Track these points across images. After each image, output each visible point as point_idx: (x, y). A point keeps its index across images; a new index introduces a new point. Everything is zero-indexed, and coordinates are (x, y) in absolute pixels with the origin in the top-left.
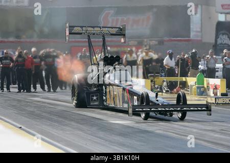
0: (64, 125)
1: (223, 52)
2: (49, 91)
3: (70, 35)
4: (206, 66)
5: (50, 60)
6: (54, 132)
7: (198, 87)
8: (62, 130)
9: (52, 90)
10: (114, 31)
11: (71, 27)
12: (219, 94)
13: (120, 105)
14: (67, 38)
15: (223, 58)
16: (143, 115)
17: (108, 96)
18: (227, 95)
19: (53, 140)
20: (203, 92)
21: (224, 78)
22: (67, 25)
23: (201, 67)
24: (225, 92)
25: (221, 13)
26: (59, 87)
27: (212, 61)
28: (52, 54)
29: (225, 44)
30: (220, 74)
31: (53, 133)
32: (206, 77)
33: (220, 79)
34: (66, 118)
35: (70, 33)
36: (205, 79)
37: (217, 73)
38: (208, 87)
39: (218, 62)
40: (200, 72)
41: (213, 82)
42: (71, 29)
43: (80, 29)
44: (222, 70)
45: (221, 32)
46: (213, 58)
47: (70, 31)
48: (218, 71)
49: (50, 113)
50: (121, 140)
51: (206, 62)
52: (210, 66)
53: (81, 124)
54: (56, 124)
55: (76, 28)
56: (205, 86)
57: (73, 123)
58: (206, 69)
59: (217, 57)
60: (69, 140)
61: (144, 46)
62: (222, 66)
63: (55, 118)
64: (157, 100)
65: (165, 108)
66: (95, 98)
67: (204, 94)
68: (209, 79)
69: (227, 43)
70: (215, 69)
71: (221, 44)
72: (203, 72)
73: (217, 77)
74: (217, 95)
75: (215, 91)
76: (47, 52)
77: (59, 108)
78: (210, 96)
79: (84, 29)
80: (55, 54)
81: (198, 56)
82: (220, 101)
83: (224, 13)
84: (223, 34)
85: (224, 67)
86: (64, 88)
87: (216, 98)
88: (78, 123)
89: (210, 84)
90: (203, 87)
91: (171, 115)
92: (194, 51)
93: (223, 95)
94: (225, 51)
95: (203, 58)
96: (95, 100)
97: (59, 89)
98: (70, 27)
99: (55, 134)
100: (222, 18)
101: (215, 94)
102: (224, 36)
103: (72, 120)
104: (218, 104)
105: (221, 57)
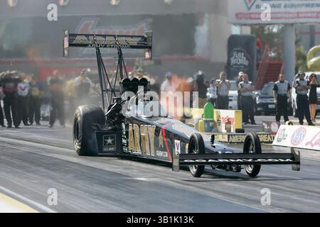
0: (29, 172)
1: (238, 75)
2: (10, 126)
3: (70, 48)
4: (215, 93)
5: (11, 85)
6: (16, 180)
7: (206, 121)
8: (26, 178)
9: (13, 126)
10: (135, 41)
11: (72, 36)
12: (233, 131)
13: (150, 153)
14: (66, 52)
15: (238, 83)
16: (193, 170)
17: (131, 139)
18: (244, 132)
19: (14, 191)
20: (212, 128)
21: (239, 109)
22: (66, 32)
23: (209, 95)
24: (240, 127)
25: (235, 24)
26: (22, 122)
27: (224, 87)
28: (13, 77)
29: (241, 65)
30: (234, 103)
31: (15, 182)
32: (215, 108)
33: (234, 111)
34: (32, 163)
35: (70, 45)
36: (215, 110)
37: (230, 103)
38: (218, 120)
39: (232, 88)
40: (209, 101)
41: (225, 114)
42: (71, 38)
43: (84, 38)
44: (236, 98)
45: (236, 49)
46: (226, 83)
47: (70, 41)
48: (231, 100)
49: (12, 156)
50: (105, 192)
51: (216, 88)
52: (221, 93)
53: (52, 170)
54: (19, 171)
55: (78, 38)
56: (215, 119)
57: (42, 169)
58: (216, 97)
59: (231, 81)
60: (37, 191)
61: (135, 67)
62: (237, 94)
63: (18, 162)
64: (214, 147)
65: (228, 159)
66: (109, 141)
67: (214, 130)
68: (221, 110)
69: (243, 63)
70: (227, 97)
71: (236, 64)
72: (212, 101)
73: (231, 108)
74: (230, 131)
75: (228, 125)
76: (7, 75)
77: (23, 149)
78: (221, 133)
79: (91, 38)
80: (17, 77)
81: (205, 81)
82: (234, 139)
83: (239, 24)
84: (238, 51)
85: (239, 95)
86: (29, 123)
87: (229, 136)
88: (48, 168)
89: (221, 116)
90: (213, 121)
91: (239, 170)
92: (200, 73)
93: (238, 131)
94: (240, 74)
95: (212, 83)
96: (109, 144)
97: (22, 124)
98: (70, 35)
99: (18, 183)
100: (236, 31)
101: (229, 130)
102: (239, 54)
103: (40, 166)
104: (231, 142)
105: (235, 82)
